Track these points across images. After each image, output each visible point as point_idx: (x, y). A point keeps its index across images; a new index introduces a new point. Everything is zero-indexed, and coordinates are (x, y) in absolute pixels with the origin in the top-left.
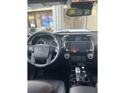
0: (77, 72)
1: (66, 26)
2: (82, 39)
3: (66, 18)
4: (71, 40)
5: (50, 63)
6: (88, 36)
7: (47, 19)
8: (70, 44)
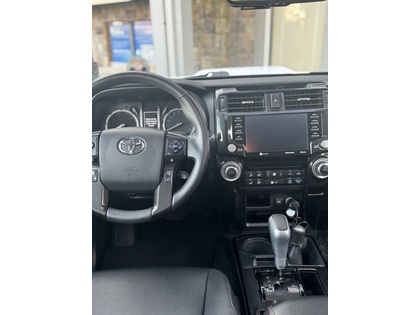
0: (276, 232)
1: (199, 59)
2: (290, 103)
3: (200, 28)
4: (248, 108)
5: (168, 206)
6: (310, 87)
7: (129, 36)
8: (243, 123)
